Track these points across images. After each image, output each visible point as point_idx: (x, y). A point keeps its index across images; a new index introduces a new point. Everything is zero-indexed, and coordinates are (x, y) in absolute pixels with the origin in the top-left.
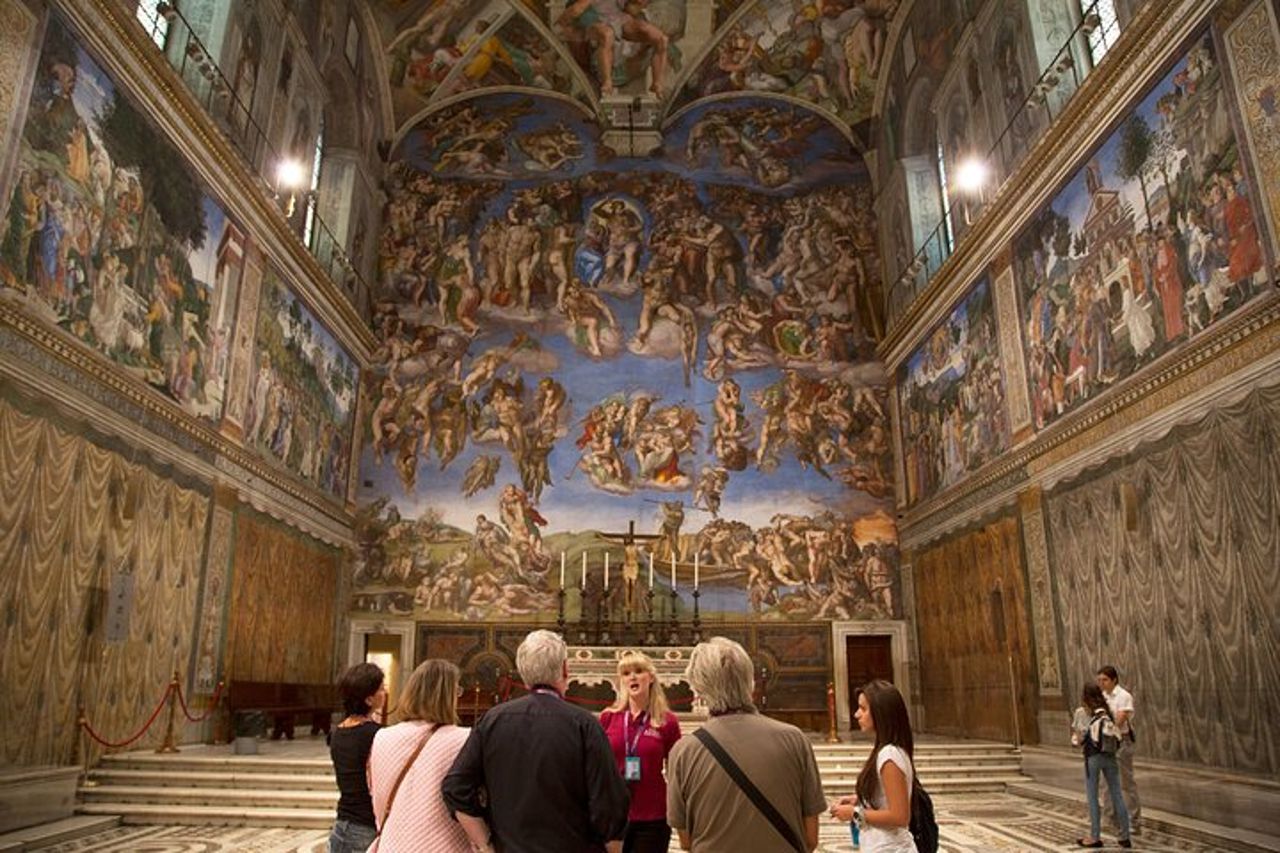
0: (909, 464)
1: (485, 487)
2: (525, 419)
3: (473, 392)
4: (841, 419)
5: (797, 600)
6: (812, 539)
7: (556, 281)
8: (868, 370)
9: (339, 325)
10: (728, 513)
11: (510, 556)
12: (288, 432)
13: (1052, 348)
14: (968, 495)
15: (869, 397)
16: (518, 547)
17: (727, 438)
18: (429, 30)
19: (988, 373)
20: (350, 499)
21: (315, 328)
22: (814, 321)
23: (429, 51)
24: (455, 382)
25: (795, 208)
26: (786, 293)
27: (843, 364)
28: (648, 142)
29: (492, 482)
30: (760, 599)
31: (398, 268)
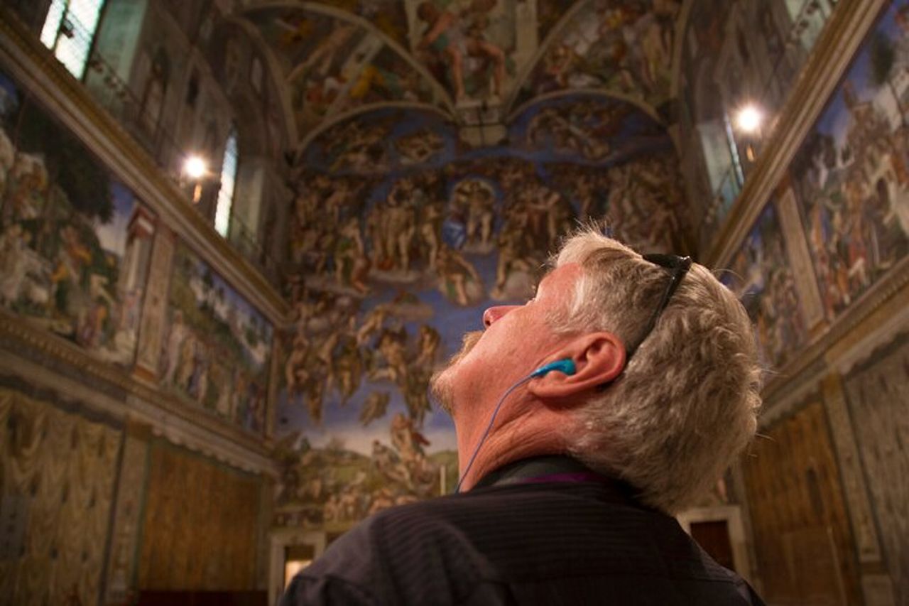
1: (379, 417)
2: (409, 359)
3: (366, 341)
7: (429, 248)
11: (401, 474)
12: (204, 378)
13: (833, 248)
16: (407, 464)
18: (319, 63)
19: (783, 282)
20: (269, 433)
21: (228, 294)
23: (320, 81)
24: (351, 333)
25: (616, 175)
28: (495, 135)
29: (384, 412)
31: (304, 248)
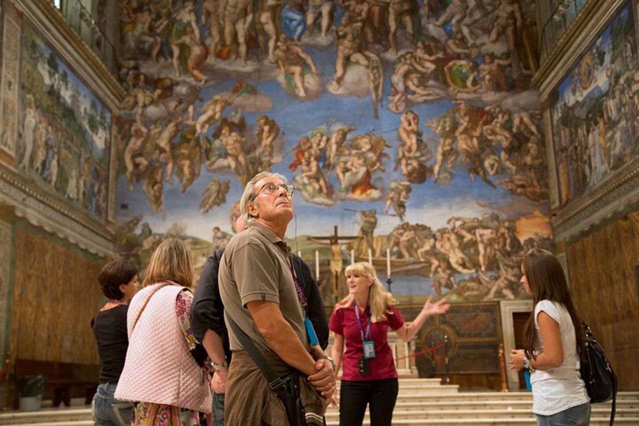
0: (561, 171)
1: (219, 204)
2: (248, 150)
3: (205, 131)
4: (503, 139)
5: (471, 285)
6: (481, 236)
8: (525, 97)
9: (91, 76)
10: (412, 217)
12: (54, 162)
14: (612, 191)
15: (526, 120)
17: (410, 158)
19: (629, 86)
20: (110, 218)
21: (71, 77)
22: (479, 61)
24: (190, 122)
26: (455, 38)
27: (503, 94)
29: (223, 200)
30: (440, 284)
31: (137, 31)
